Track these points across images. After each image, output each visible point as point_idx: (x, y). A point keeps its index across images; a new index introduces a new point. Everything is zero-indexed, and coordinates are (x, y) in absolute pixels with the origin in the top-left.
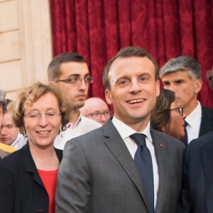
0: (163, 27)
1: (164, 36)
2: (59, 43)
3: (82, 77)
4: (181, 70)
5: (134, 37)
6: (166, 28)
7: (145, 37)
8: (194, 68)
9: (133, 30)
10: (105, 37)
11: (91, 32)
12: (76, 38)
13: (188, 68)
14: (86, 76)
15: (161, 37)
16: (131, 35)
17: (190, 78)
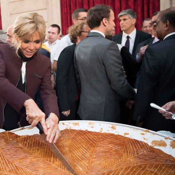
2: (63, 2)
4: (125, 15)
8: (131, 14)
13: (128, 14)
17: (130, 18)
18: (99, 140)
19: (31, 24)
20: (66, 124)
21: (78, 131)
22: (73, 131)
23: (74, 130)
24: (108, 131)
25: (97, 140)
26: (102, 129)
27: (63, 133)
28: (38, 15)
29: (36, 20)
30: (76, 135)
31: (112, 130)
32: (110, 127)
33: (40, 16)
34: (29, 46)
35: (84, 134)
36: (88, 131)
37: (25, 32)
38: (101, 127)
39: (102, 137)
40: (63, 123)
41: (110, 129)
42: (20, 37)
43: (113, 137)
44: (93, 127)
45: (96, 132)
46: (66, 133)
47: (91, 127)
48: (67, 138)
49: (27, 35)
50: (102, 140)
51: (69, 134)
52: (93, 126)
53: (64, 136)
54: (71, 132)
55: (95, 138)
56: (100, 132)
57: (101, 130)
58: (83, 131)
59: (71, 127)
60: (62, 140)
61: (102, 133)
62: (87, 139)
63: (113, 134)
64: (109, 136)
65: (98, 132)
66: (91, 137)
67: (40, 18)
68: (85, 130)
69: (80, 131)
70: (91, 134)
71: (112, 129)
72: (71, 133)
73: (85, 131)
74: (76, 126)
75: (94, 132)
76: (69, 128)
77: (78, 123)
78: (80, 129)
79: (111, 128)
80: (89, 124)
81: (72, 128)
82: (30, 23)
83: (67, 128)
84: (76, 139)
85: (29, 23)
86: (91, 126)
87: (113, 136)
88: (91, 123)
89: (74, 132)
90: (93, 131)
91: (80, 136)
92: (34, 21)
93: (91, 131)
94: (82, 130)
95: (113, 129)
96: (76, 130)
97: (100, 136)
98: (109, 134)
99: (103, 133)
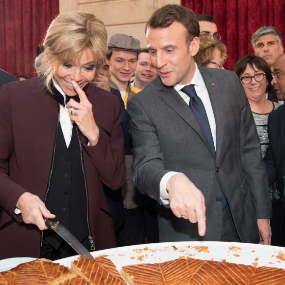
0: (273, 6)
1: (273, 14)
3: (212, 34)
5: (249, 12)
6: (275, 7)
7: (258, 13)
9: (249, 6)
10: (226, 10)
11: (215, 5)
12: (202, 8)
14: (215, 34)
15: (271, 14)
16: (247, 9)
18: (251, 281)
19: (79, 34)
20: (180, 250)
21: (206, 262)
22: (194, 262)
23: (197, 260)
24: (271, 263)
25: (247, 282)
26: (257, 259)
27: (173, 267)
28: (96, 19)
29: (90, 29)
30: (200, 270)
31: (279, 262)
32: (275, 256)
33: (98, 22)
34: (71, 73)
35: (220, 269)
36: (228, 263)
37: (66, 48)
38: (255, 256)
39: (257, 276)
40: (174, 247)
41: (275, 260)
42: (55, 54)
43: (280, 276)
44: (238, 256)
45: (243, 266)
46: (180, 267)
47: (235, 255)
48: (182, 277)
49: (69, 54)
50: (257, 281)
51: (186, 270)
52: (238, 254)
53: (174, 273)
54: (191, 264)
55: (243, 277)
56: (253, 265)
57: (255, 261)
58: (216, 262)
59: (191, 255)
60: (169, 282)
61: (257, 267)
62: (224, 280)
63: (281, 269)
64: (273, 274)
65: (249, 266)
66: (234, 276)
67: (97, 25)
68: (220, 261)
69: (211, 262)
70: (234, 270)
71: (279, 260)
72: (191, 267)
73: (220, 264)
74: (203, 252)
75: (240, 265)
76: (188, 257)
77: (207, 248)
78: (209, 259)
79: (277, 257)
80: (231, 249)
81: (192, 257)
82: (78, 32)
83: (183, 257)
84: (202, 279)
85: (76, 31)
86: (235, 253)
87: (281, 273)
88: (234, 248)
89: (196, 265)
90: (237, 264)
91: (210, 273)
92: (86, 29)
93: (233, 263)
94: (214, 260)
95: (281, 261)
96: (202, 261)
97: (253, 274)
98: (273, 268)
99: (259, 268)
